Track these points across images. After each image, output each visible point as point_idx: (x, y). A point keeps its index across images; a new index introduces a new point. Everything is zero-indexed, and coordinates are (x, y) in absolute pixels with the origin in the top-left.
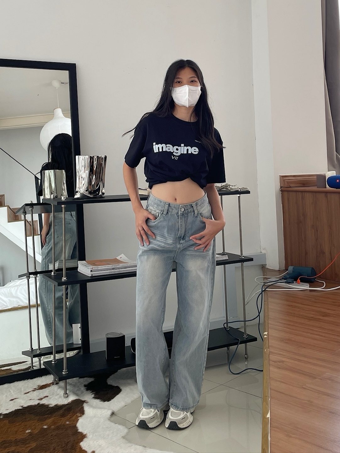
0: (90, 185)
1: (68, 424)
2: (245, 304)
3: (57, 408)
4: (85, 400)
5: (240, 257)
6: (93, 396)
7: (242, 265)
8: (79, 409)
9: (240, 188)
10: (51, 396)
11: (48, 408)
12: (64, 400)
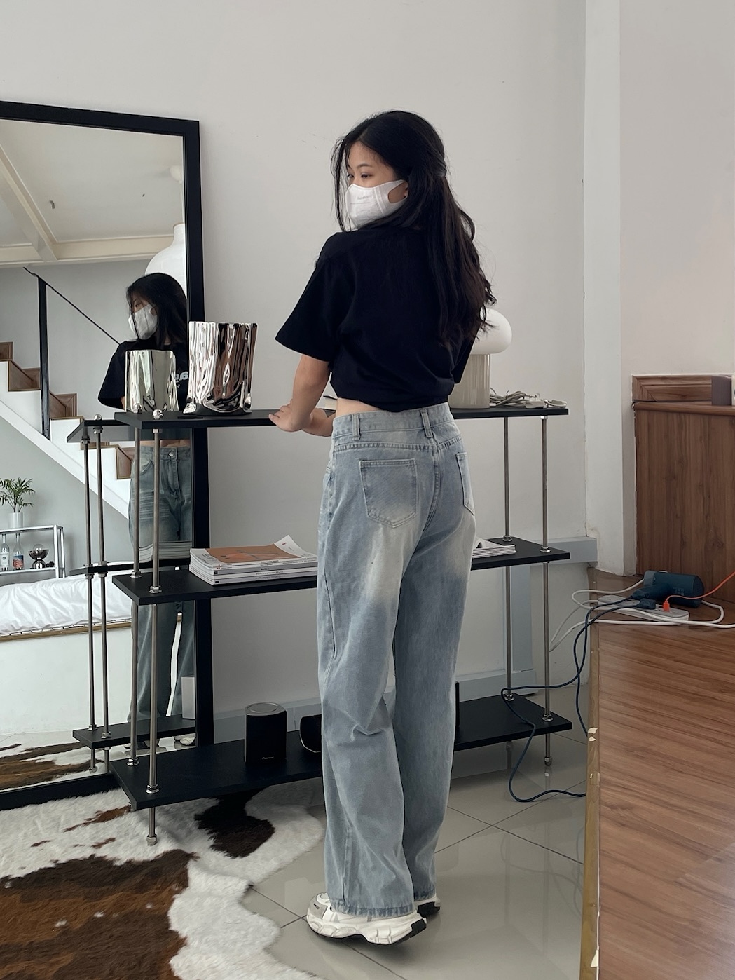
0: (218, 387)
1: (149, 910)
2: (549, 649)
3: (132, 868)
4: (193, 853)
5: (542, 549)
6: (212, 842)
7: (545, 568)
8: (177, 874)
9: (545, 402)
10: (121, 840)
11: (111, 869)
12: (148, 850)
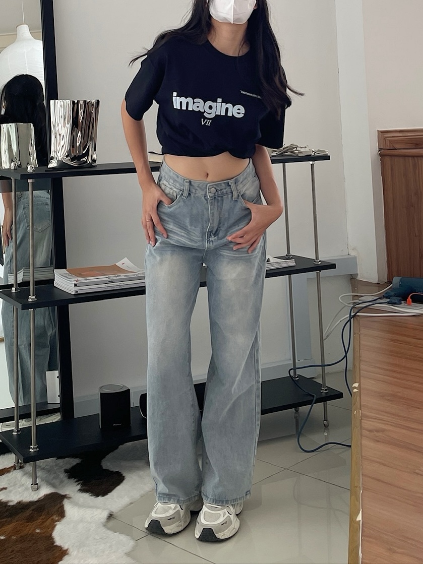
0: (73, 147)
1: (38, 533)
2: (324, 338)
3: (22, 507)
4: (66, 495)
5: (315, 261)
6: (79, 487)
7: (318, 275)
8: (56, 508)
9: (313, 151)
10: (11, 489)
11: (7, 508)
12: (32, 494)
